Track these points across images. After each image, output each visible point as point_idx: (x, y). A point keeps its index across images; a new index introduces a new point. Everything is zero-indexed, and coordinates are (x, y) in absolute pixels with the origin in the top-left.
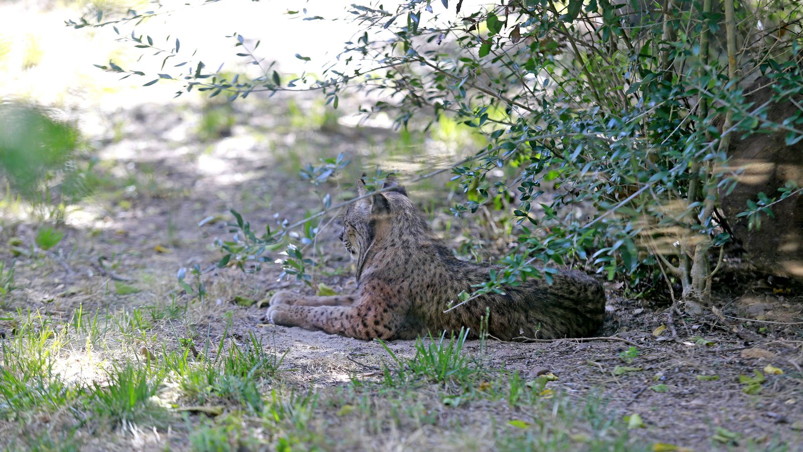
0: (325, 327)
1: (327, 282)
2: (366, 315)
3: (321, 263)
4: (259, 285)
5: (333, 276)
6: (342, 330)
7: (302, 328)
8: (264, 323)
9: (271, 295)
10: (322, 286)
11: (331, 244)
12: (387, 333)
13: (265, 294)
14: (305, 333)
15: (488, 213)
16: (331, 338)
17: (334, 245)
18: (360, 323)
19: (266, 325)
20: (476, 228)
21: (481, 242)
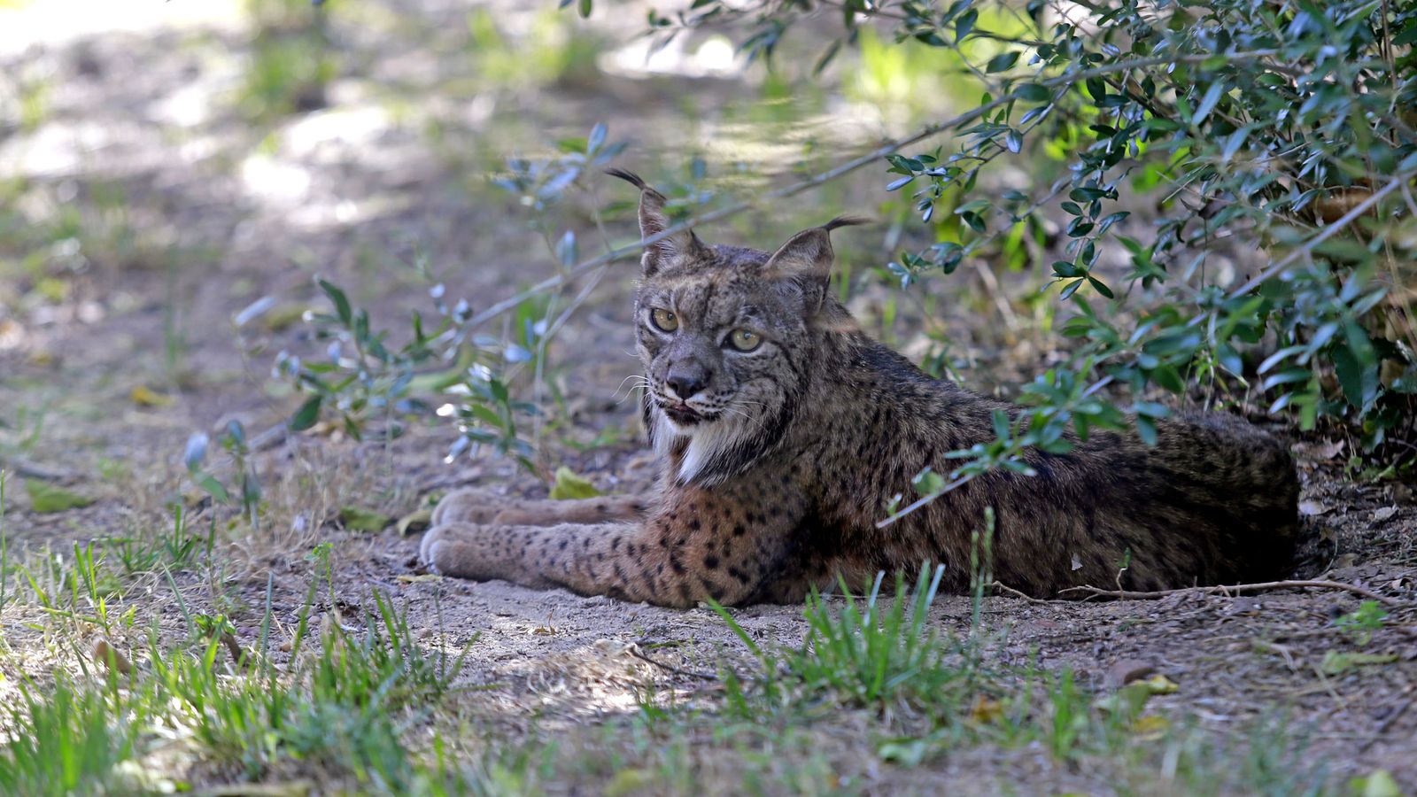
0: (573, 581)
1: (578, 465)
2: (682, 542)
3: (561, 419)
4: (401, 478)
5: (594, 450)
6: (618, 582)
7: (511, 582)
8: (417, 574)
9: (433, 503)
10: (563, 473)
11: (585, 371)
12: (737, 588)
13: (418, 501)
14: (521, 594)
15: (989, 278)
16: (588, 605)
17: (595, 374)
18: (666, 562)
19: (420, 578)
20: (962, 319)
21: (973, 354)
